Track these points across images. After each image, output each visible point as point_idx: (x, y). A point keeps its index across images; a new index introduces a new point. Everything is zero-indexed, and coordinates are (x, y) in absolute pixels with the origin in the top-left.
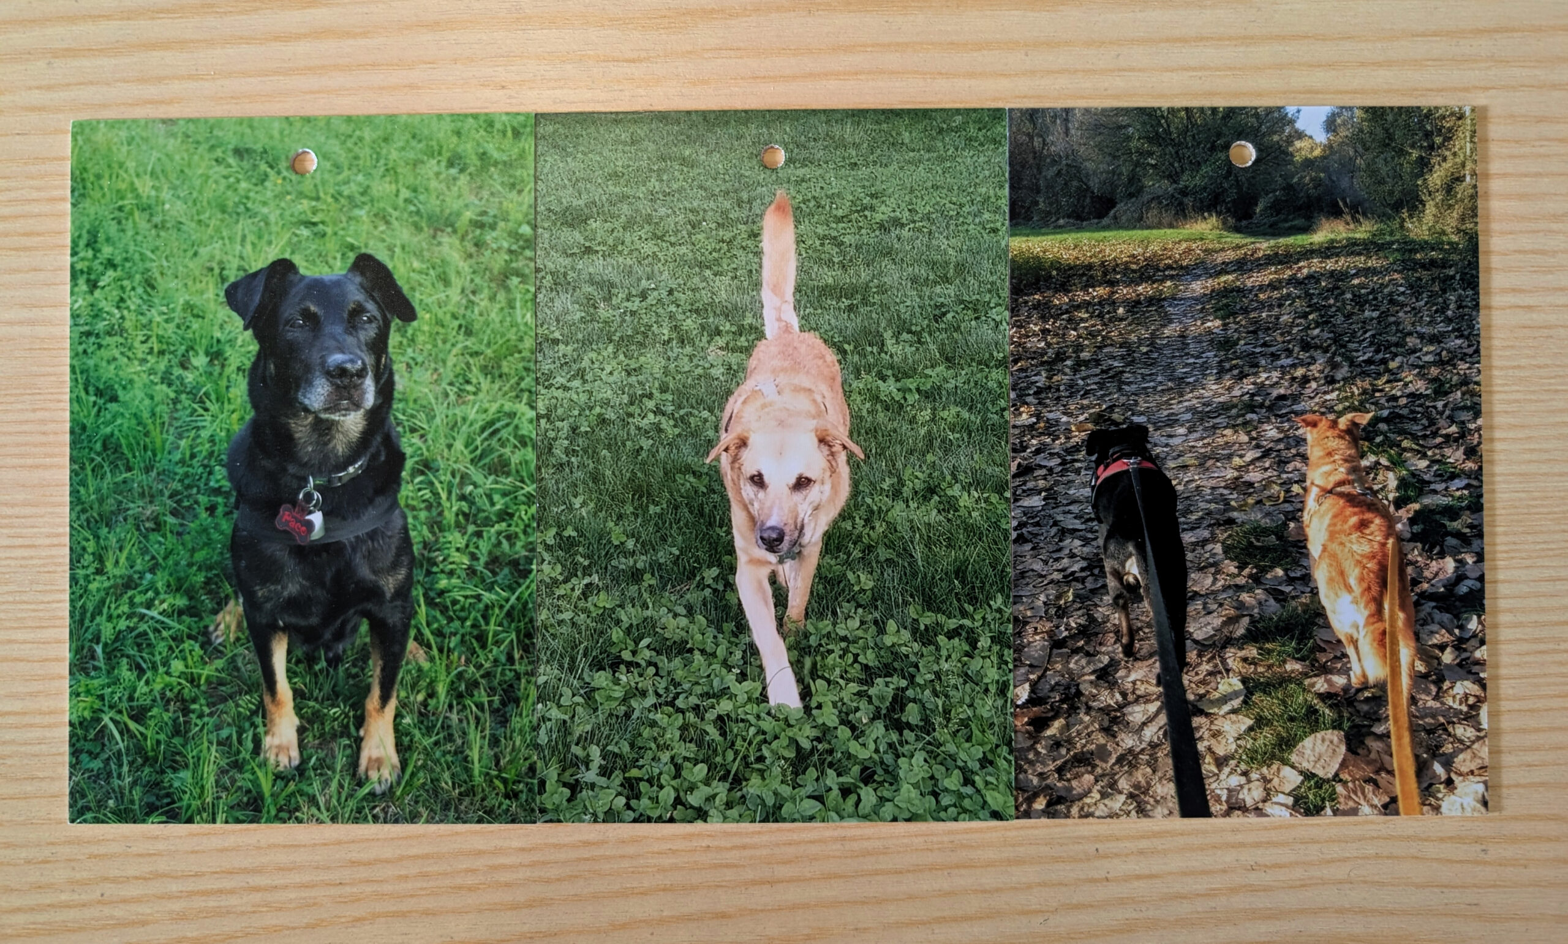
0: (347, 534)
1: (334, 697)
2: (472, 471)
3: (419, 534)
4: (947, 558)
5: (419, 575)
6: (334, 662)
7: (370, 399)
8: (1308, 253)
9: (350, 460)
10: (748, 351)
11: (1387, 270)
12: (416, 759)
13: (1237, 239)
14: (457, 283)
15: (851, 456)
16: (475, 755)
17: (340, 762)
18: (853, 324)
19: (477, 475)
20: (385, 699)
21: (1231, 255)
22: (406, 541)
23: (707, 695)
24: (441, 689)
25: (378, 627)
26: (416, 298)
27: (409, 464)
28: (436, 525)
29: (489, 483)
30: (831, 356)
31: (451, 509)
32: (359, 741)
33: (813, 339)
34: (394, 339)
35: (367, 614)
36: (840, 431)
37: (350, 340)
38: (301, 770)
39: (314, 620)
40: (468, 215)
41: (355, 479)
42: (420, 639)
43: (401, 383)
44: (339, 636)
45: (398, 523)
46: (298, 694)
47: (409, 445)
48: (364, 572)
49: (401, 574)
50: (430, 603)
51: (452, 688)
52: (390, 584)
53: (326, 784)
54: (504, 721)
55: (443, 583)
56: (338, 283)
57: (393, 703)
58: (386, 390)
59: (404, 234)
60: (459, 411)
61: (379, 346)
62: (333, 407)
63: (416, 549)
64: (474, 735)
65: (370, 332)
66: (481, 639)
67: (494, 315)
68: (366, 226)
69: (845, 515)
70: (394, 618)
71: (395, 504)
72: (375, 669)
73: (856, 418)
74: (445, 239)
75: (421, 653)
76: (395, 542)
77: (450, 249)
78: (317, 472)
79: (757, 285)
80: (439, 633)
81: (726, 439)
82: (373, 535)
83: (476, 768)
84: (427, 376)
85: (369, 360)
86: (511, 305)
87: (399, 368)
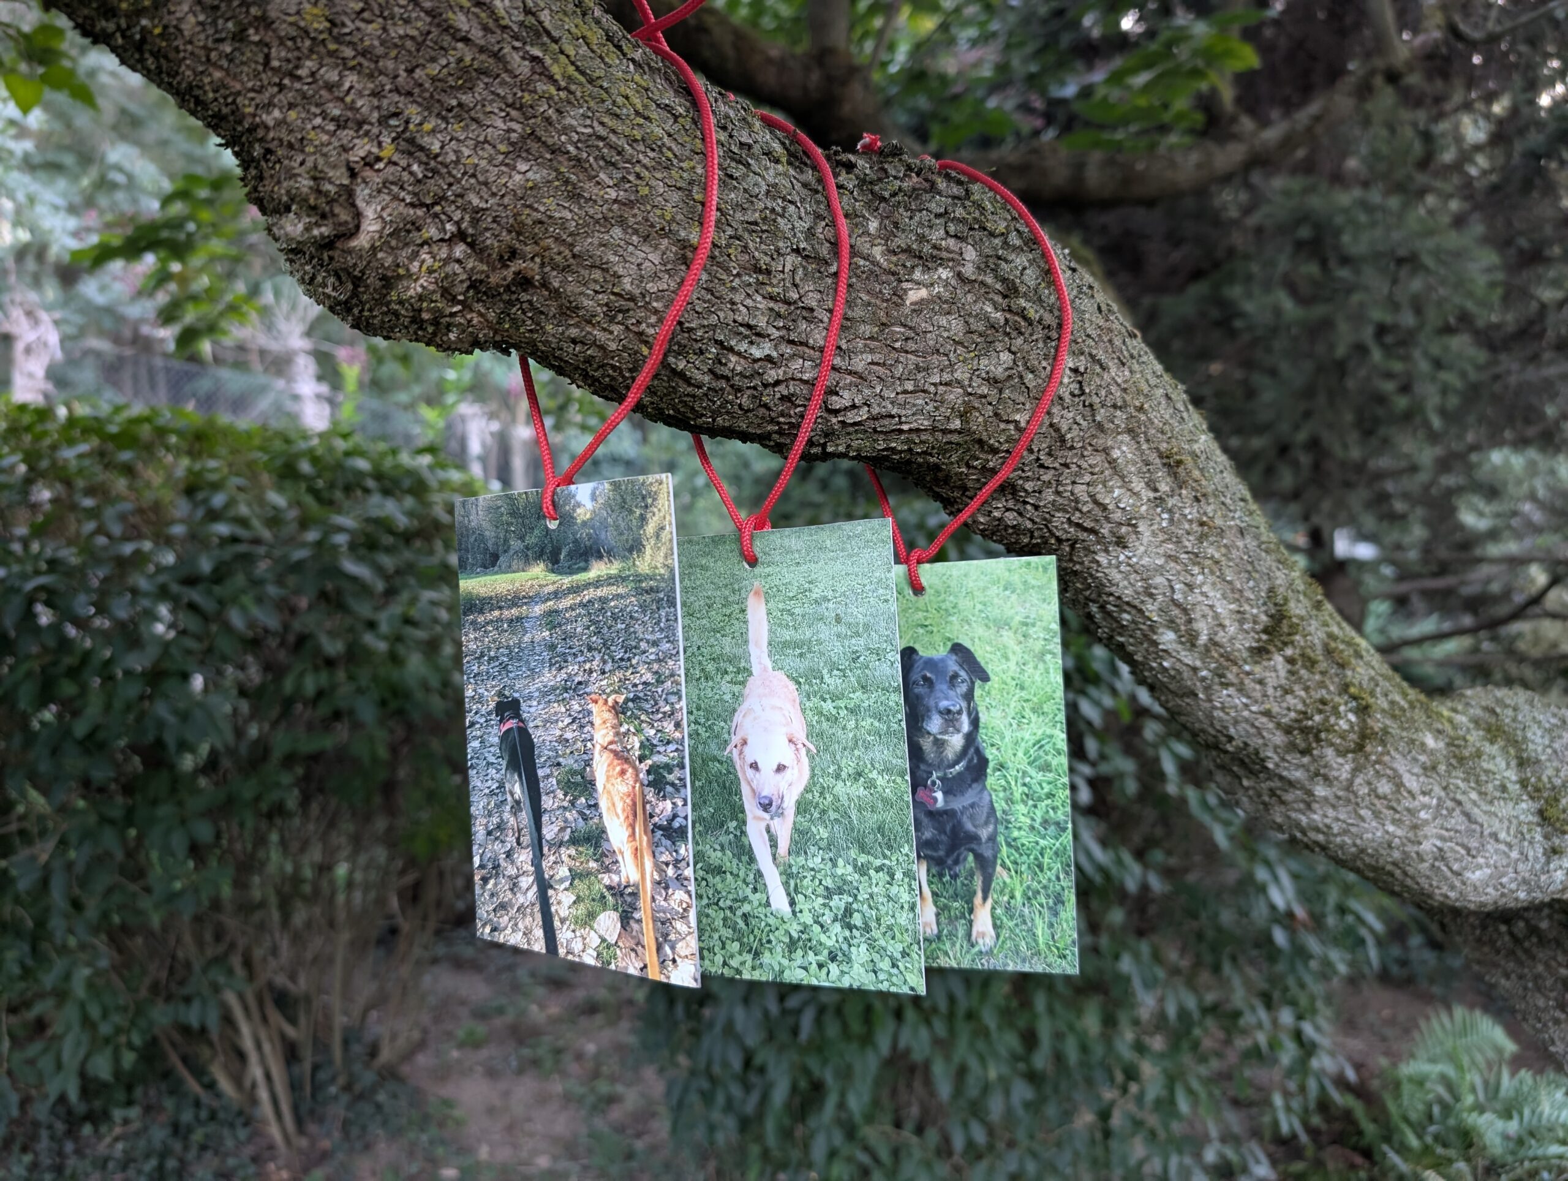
0: (957, 804)
1: (955, 896)
2: (1029, 769)
3: (1000, 805)
4: (872, 819)
5: (1001, 829)
6: (955, 877)
7: (966, 727)
8: (587, 585)
9: (957, 762)
10: (743, 683)
11: (627, 596)
12: (1005, 933)
13: (553, 577)
14: (1014, 659)
15: (808, 751)
16: (1039, 932)
17: (961, 932)
18: (803, 665)
19: (1032, 771)
20: (985, 899)
21: (551, 588)
22: (992, 809)
23: (735, 900)
24: (1018, 894)
25: (978, 857)
26: (989, 668)
27: (991, 765)
28: (1010, 801)
29: (1040, 776)
30: (792, 686)
31: (1018, 791)
32: (971, 922)
33: (780, 675)
34: (977, 692)
35: (972, 850)
36: (801, 735)
37: (952, 693)
38: (939, 937)
39: (941, 853)
40: (1018, 618)
41: (959, 774)
42: (1003, 865)
43: (983, 717)
44: (957, 862)
45: (986, 798)
46: (935, 894)
47: (990, 754)
48: (969, 826)
49: (991, 828)
50: (1009, 845)
51: (1024, 894)
52: (984, 833)
53: (953, 945)
54: (1056, 914)
55: (1016, 834)
56: (942, 660)
57: (990, 901)
58: (975, 722)
59: (980, 631)
60: (1019, 735)
61: (969, 696)
62: (945, 732)
63: (999, 814)
64: (1038, 921)
65: (964, 688)
66: (1040, 867)
67: (1038, 678)
68: (957, 626)
69: (807, 790)
70: (988, 853)
71: (984, 788)
72: (978, 882)
73: (810, 725)
74: (1004, 633)
75: (1005, 874)
76: (986, 810)
77: (1008, 638)
78: (938, 768)
79: (746, 642)
80: (1015, 863)
81: (735, 740)
82: (972, 806)
83: (1041, 940)
84: (999, 714)
85: (964, 705)
86: (1047, 672)
87: (982, 710)
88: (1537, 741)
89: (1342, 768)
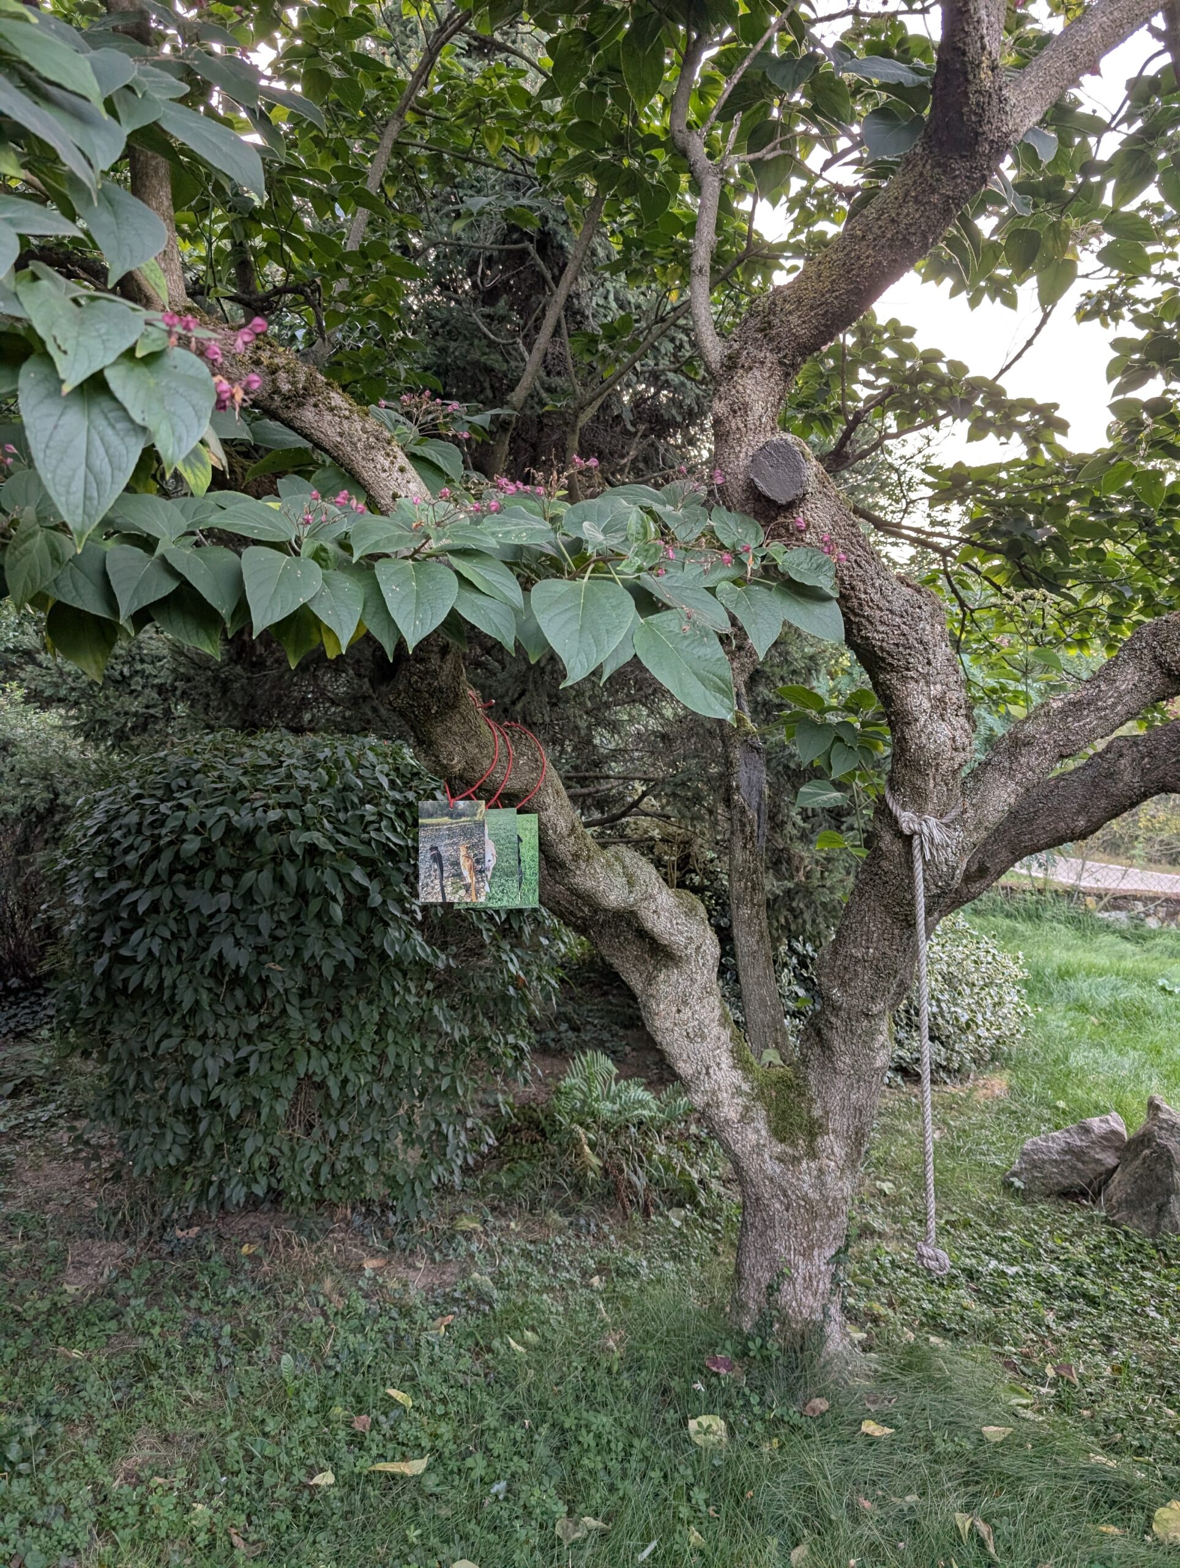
13: (450, 820)
18: (494, 839)
40: (530, 828)
88: (628, 861)
89: (583, 865)
